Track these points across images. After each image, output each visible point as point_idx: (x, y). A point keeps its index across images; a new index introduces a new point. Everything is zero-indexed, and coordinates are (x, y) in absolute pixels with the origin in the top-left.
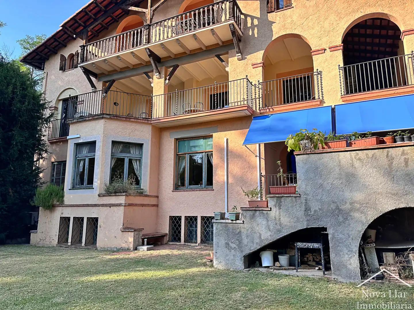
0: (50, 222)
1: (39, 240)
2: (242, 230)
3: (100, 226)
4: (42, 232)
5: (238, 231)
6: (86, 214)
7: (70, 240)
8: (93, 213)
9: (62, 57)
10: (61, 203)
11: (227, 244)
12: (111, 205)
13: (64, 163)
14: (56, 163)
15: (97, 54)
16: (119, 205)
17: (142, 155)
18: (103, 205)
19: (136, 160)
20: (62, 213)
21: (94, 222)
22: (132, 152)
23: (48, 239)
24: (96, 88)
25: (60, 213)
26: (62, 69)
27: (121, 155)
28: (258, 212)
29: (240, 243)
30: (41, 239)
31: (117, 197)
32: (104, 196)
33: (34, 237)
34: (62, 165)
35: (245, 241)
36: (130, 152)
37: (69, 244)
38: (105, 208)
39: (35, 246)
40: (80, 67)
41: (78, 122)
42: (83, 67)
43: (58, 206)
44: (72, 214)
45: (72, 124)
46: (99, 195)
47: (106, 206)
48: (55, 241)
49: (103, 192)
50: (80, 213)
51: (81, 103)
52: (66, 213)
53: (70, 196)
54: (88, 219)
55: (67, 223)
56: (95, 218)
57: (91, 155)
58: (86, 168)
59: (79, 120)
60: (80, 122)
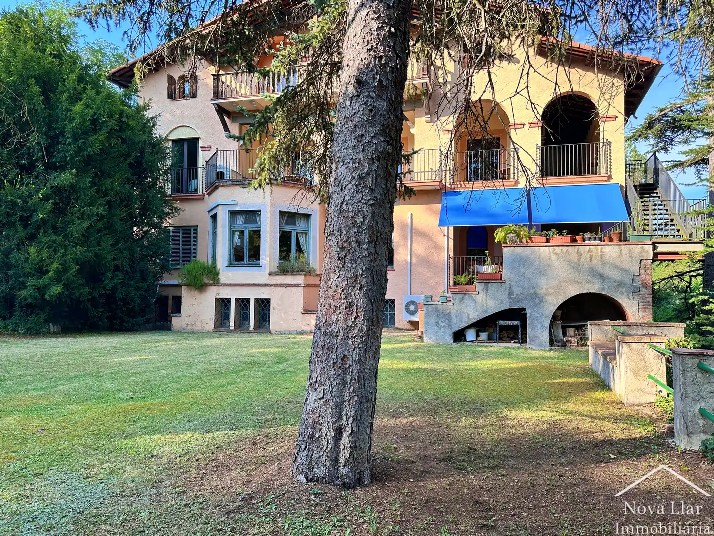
0: (201, 303)
1: (186, 325)
2: (452, 311)
3: (273, 308)
4: (189, 316)
5: (448, 311)
6: (253, 295)
7: (232, 324)
8: (263, 294)
9: (170, 78)
10: (216, 283)
11: (437, 324)
12: (286, 286)
13: (195, 228)
14: (171, 228)
15: (229, 85)
16: (298, 285)
17: (309, 227)
18: (276, 285)
19: (302, 233)
20: (218, 294)
21: (264, 305)
22: (297, 223)
23: (199, 324)
24: (229, 132)
25: (212, 294)
26: (171, 96)
27: (287, 228)
28: (467, 296)
29: (450, 322)
30: (188, 324)
31: (292, 277)
32: (276, 275)
33: (175, 321)
34: (181, 232)
35: (454, 320)
36: (295, 225)
37: (232, 328)
38: (279, 289)
39: (180, 332)
40: (213, 104)
41: (233, 185)
42: (217, 104)
43: (211, 285)
44: (232, 295)
45: (223, 186)
46: (270, 274)
47: (280, 285)
48: (211, 325)
49: (273, 271)
50: (243, 293)
51: (207, 149)
52: (224, 293)
53: (227, 275)
54: (257, 300)
55: (225, 305)
56: (265, 299)
57: (252, 226)
58: (246, 242)
59: (235, 183)
60: (236, 185)
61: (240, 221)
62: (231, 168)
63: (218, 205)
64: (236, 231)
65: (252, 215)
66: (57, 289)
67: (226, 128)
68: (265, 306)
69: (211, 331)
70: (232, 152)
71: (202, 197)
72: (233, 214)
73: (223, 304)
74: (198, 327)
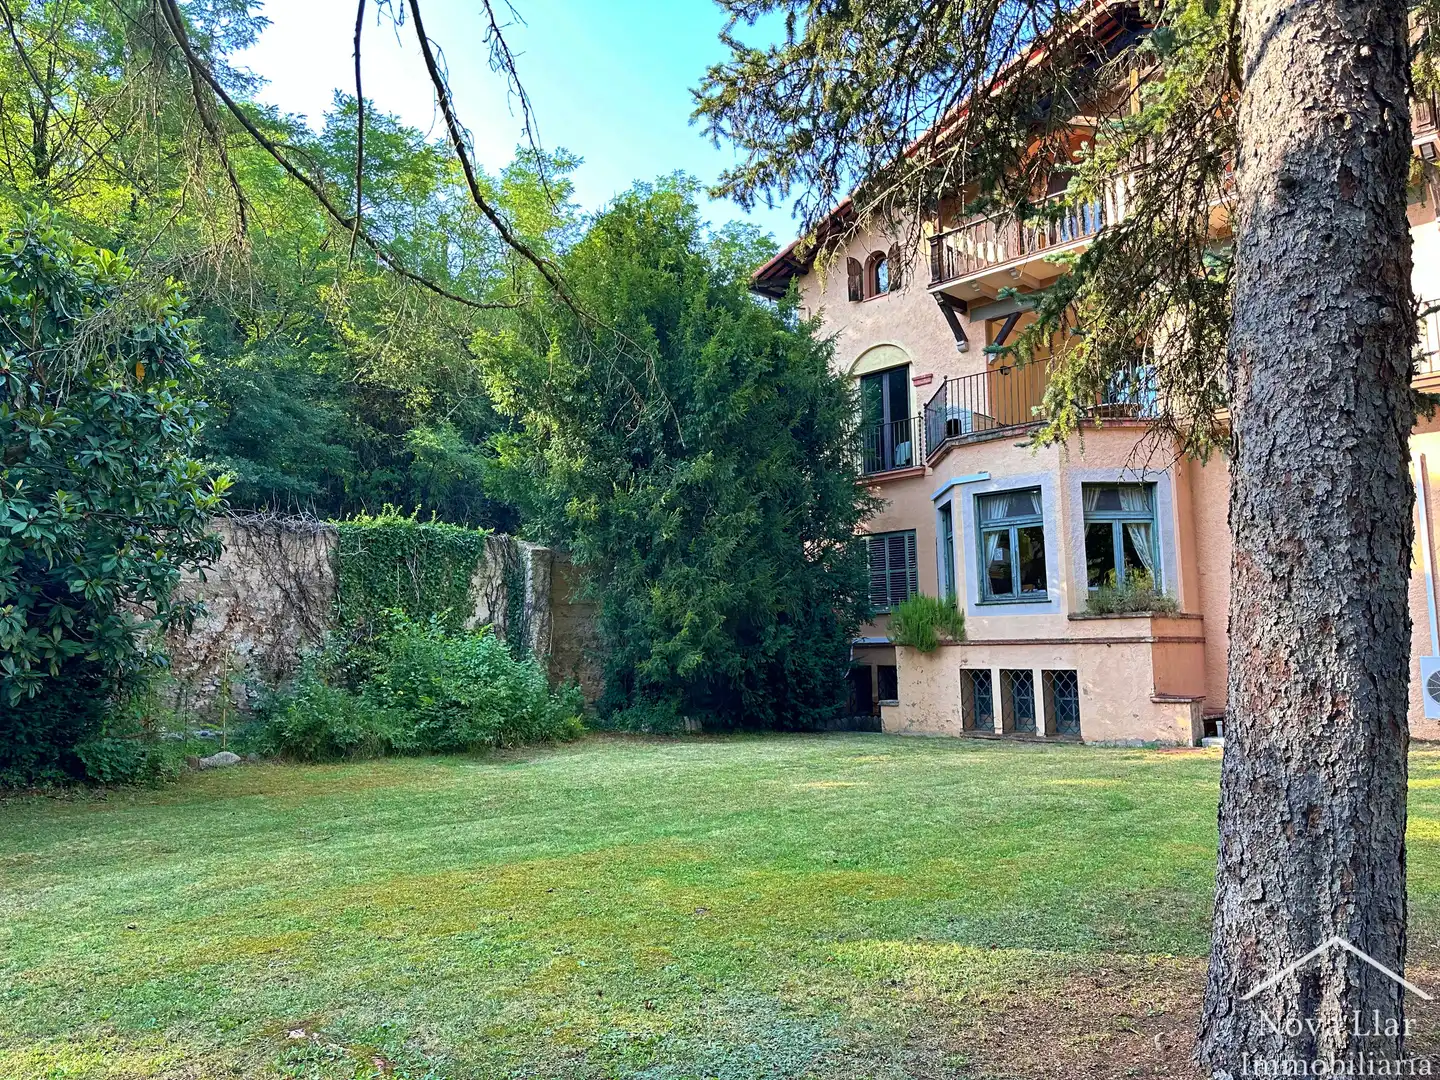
0: (933, 680)
1: (908, 723)
3: (1085, 692)
4: (914, 705)
6: (1037, 663)
7: (998, 723)
8: (1061, 661)
9: (853, 264)
10: (959, 638)
12: (1110, 642)
13: (911, 533)
14: (867, 538)
15: (961, 249)
16: (1138, 641)
18: (1086, 642)
19: (1138, 525)
20: (966, 661)
21: (1063, 684)
23: (932, 720)
24: (968, 341)
25: (953, 663)
26: (855, 296)
27: (1104, 518)
30: (912, 722)
32: (1085, 619)
33: (888, 715)
34: (887, 543)
36: (1121, 509)
37: (999, 732)
38: (1093, 648)
39: (899, 736)
40: (933, 293)
41: (979, 442)
42: (941, 292)
43: (949, 644)
44: (996, 663)
45: (960, 447)
46: (1071, 618)
47: (1097, 642)
48: (956, 724)
49: (1077, 611)
50: (1018, 660)
51: (926, 381)
52: (977, 660)
53: (980, 621)
54: (1047, 675)
55: (981, 684)
56: (1065, 672)
57: (1026, 521)
58: (1012, 552)
59: (983, 438)
60: (986, 441)
61: (998, 512)
62: (975, 410)
63: (953, 486)
64: (990, 534)
65: (1024, 497)
66: (694, 659)
67: (960, 334)
68: (1066, 686)
69: (958, 735)
70: (974, 378)
71: (920, 473)
72: (983, 499)
73: (976, 681)
74: (931, 728)
